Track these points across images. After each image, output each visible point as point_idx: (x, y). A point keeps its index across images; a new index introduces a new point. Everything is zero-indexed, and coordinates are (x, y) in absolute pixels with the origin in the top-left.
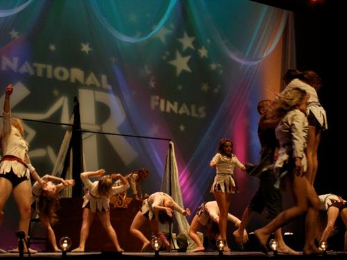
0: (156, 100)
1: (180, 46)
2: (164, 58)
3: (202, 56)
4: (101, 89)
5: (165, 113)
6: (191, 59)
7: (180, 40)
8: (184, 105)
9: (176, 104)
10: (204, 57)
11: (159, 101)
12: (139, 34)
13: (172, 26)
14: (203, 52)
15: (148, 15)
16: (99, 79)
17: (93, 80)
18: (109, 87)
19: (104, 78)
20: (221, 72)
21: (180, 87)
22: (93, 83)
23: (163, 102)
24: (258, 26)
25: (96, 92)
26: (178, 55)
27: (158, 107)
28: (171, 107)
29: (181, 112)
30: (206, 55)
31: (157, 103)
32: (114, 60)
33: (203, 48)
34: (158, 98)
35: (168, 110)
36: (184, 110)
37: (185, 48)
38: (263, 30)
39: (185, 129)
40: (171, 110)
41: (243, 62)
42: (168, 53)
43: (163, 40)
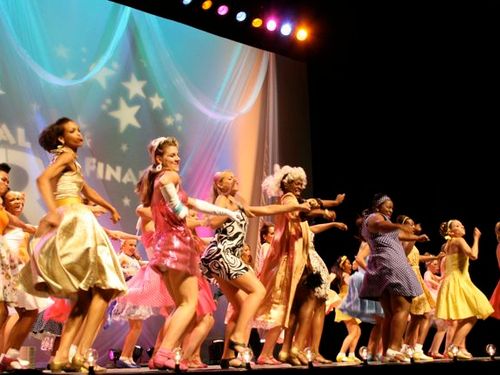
0: (92, 164)
1: (125, 92)
2: (104, 107)
3: (155, 106)
4: (16, 147)
5: (104, 181)
6: (140, 110)
7: (127, 85)
8: (130, 171)
9: (119, 169)
10: (158, 108)
11: (96, 165)
12: (72, 76)
13: (115, 65)
14: (156, 102)
15: (84, 49)
16: (14, 134)
17: (5, 134)
18: (28, 145)
19: (21, 132)
20: (180, 128)
21: (124, 148)
22: (5, 139)
23: (101, 165)
24: (230, 70)
25: (9, 151)
26: (123, 104)
27: (94, 173)
28: (113, 173)
29: (126, 180)
30: (160, 106)
31: (94, 167)
32: (35, 107)
33: (157, 95)
34: (94, 160)
35: (108, 178)
36: (130, 177)
37: (132, 95)
38: (235, 77)
39: (131, 203)
40: (112, 177)
41: (211, 114)
42: (109, 101)
43: (103, 84)
